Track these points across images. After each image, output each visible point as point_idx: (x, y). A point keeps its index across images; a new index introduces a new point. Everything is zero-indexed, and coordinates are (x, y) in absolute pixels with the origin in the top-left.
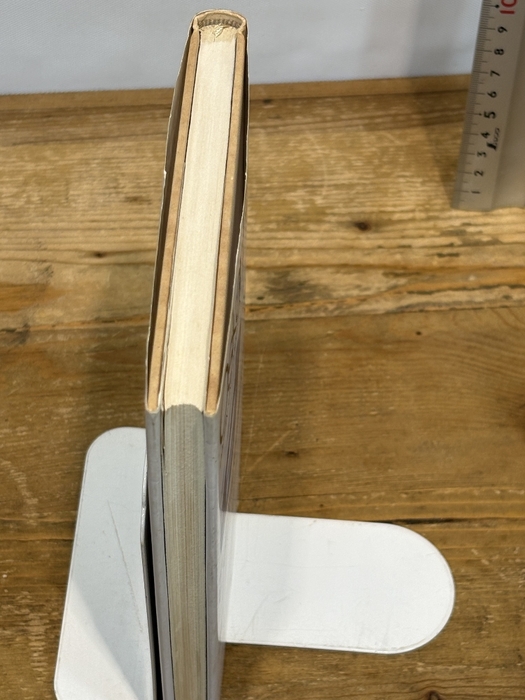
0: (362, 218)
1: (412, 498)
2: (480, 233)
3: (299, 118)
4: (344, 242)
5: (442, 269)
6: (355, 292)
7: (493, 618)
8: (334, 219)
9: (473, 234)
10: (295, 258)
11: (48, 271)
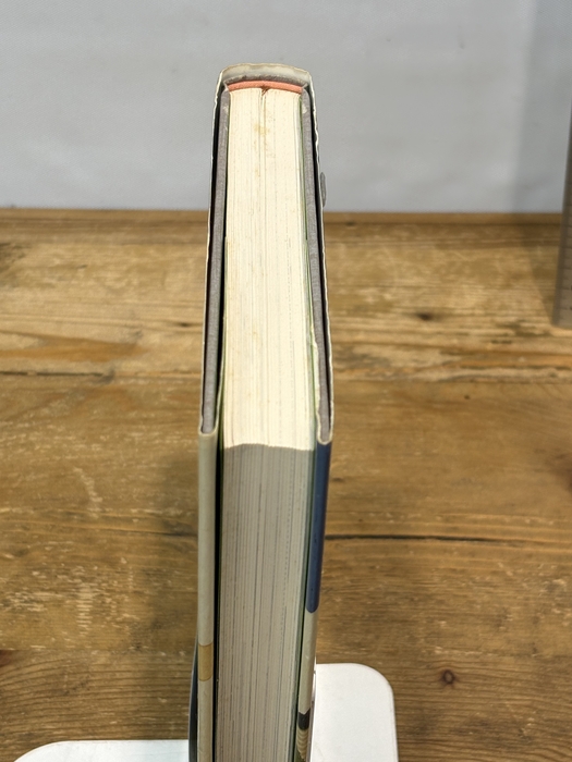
0: (426, 311)
1: (447, 520)
2: (534, 328)
3: (377, 237)
4: (407, 328)
5: (494, 352)
6: (413, 365)
7: (512, 617)
8: (400, 310)
9: (527, 328)
10: (361, 337)
11: (138, 335)
